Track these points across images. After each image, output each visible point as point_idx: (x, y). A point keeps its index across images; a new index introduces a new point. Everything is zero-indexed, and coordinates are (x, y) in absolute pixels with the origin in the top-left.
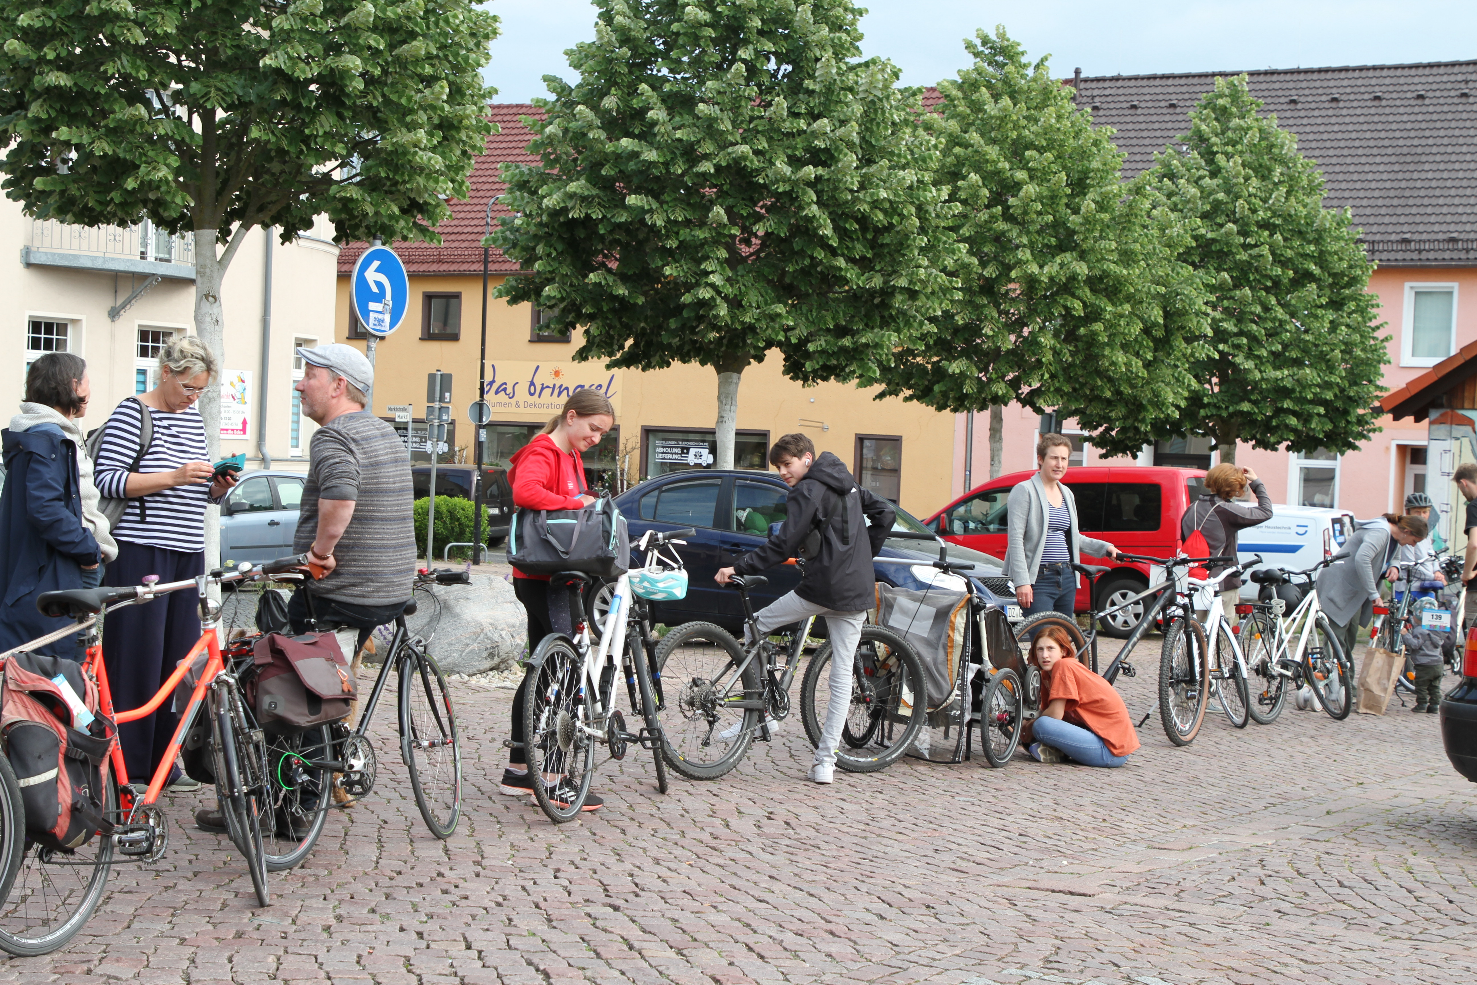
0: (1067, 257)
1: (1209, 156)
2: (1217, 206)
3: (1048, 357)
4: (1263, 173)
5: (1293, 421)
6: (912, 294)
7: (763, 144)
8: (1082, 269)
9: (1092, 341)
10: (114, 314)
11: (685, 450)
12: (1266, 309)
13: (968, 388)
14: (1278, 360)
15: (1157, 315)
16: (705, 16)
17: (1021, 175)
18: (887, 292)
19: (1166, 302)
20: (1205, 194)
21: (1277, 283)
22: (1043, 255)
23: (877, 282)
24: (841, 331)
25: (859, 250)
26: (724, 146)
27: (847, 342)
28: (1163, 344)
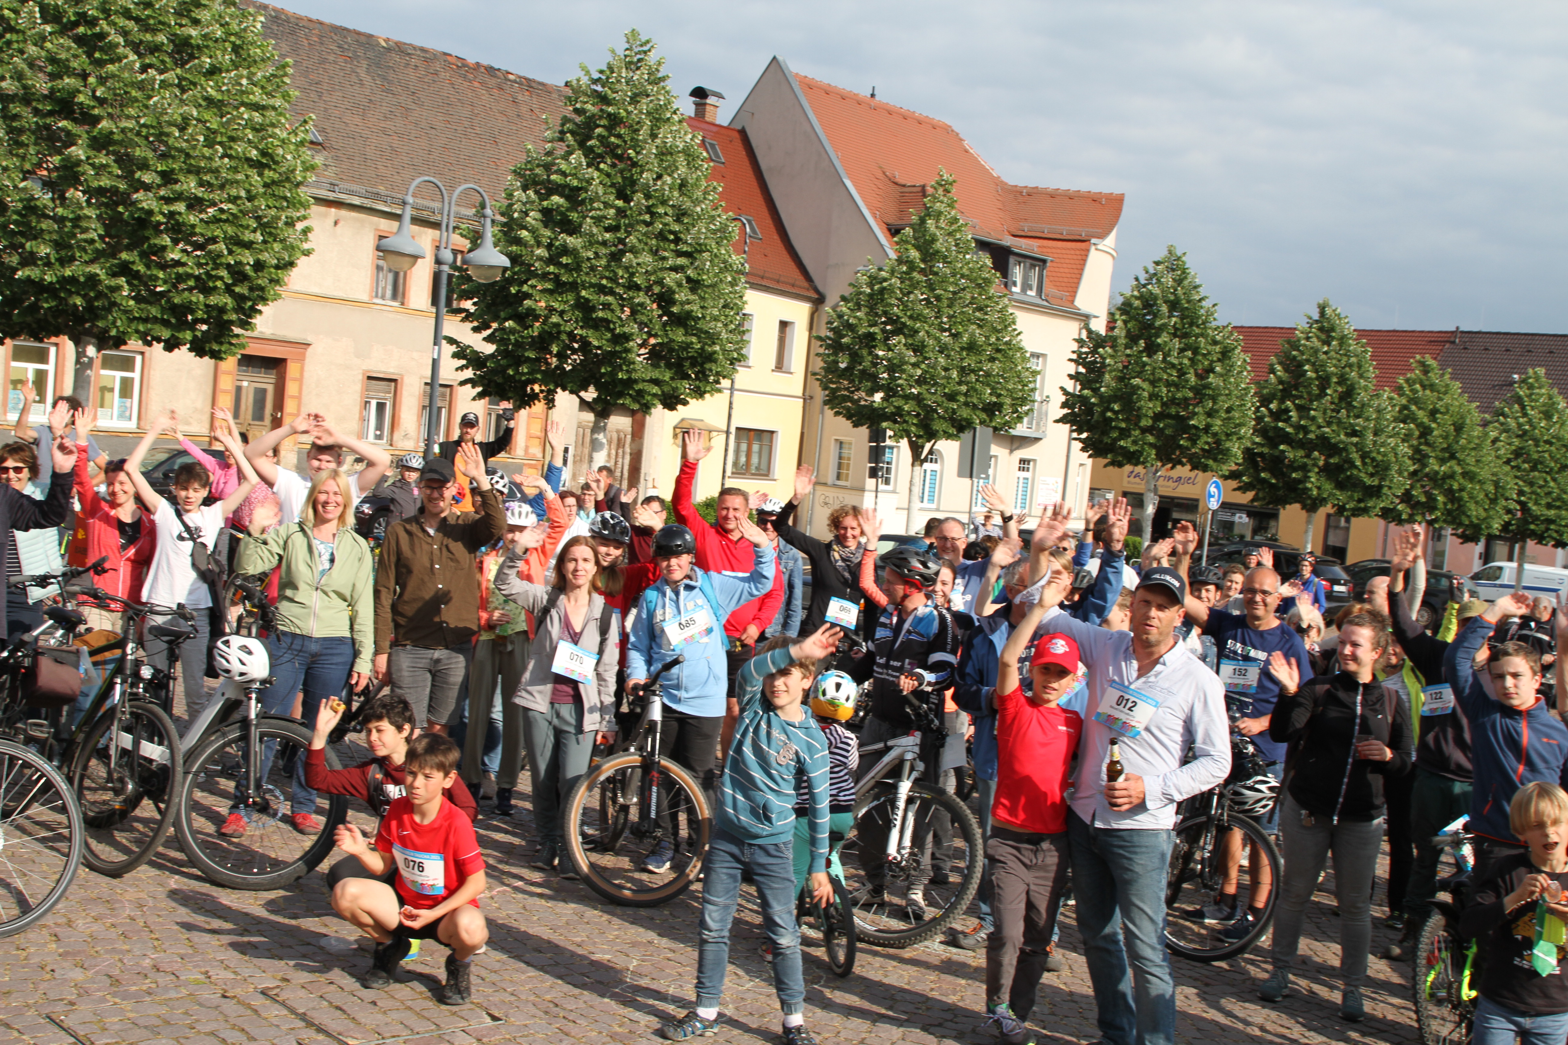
0: (1453, 463)
1: (1523, 407)
2: (1525, 432)
3: (1441, 506)
4: (1548, 416)
5: (1555, 535)
6: (1390, 488)
7: (1335, 428)
8: (1458, 470)
9: (1460, 499)
10: (1011, 451)
11: (1233, 514)
12: (1545, 481)
13: (1404, 517)
14: (1549, 506)
15: (1491, 489)
16: (1314, 375)
17: (1433, 425)
18: (1380, 487)
19: (1496, 484)
20: (1520, 425)
21: (1551, 469)
22: (1442, 461)
23: (1376, 483)
24: (1360, 501)
25: (1371, 470)
26: (1319, 427)
27: (1362, 505)
28: (1494, 501)
